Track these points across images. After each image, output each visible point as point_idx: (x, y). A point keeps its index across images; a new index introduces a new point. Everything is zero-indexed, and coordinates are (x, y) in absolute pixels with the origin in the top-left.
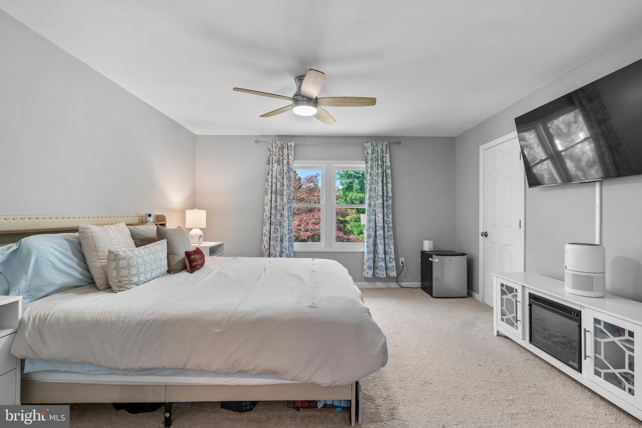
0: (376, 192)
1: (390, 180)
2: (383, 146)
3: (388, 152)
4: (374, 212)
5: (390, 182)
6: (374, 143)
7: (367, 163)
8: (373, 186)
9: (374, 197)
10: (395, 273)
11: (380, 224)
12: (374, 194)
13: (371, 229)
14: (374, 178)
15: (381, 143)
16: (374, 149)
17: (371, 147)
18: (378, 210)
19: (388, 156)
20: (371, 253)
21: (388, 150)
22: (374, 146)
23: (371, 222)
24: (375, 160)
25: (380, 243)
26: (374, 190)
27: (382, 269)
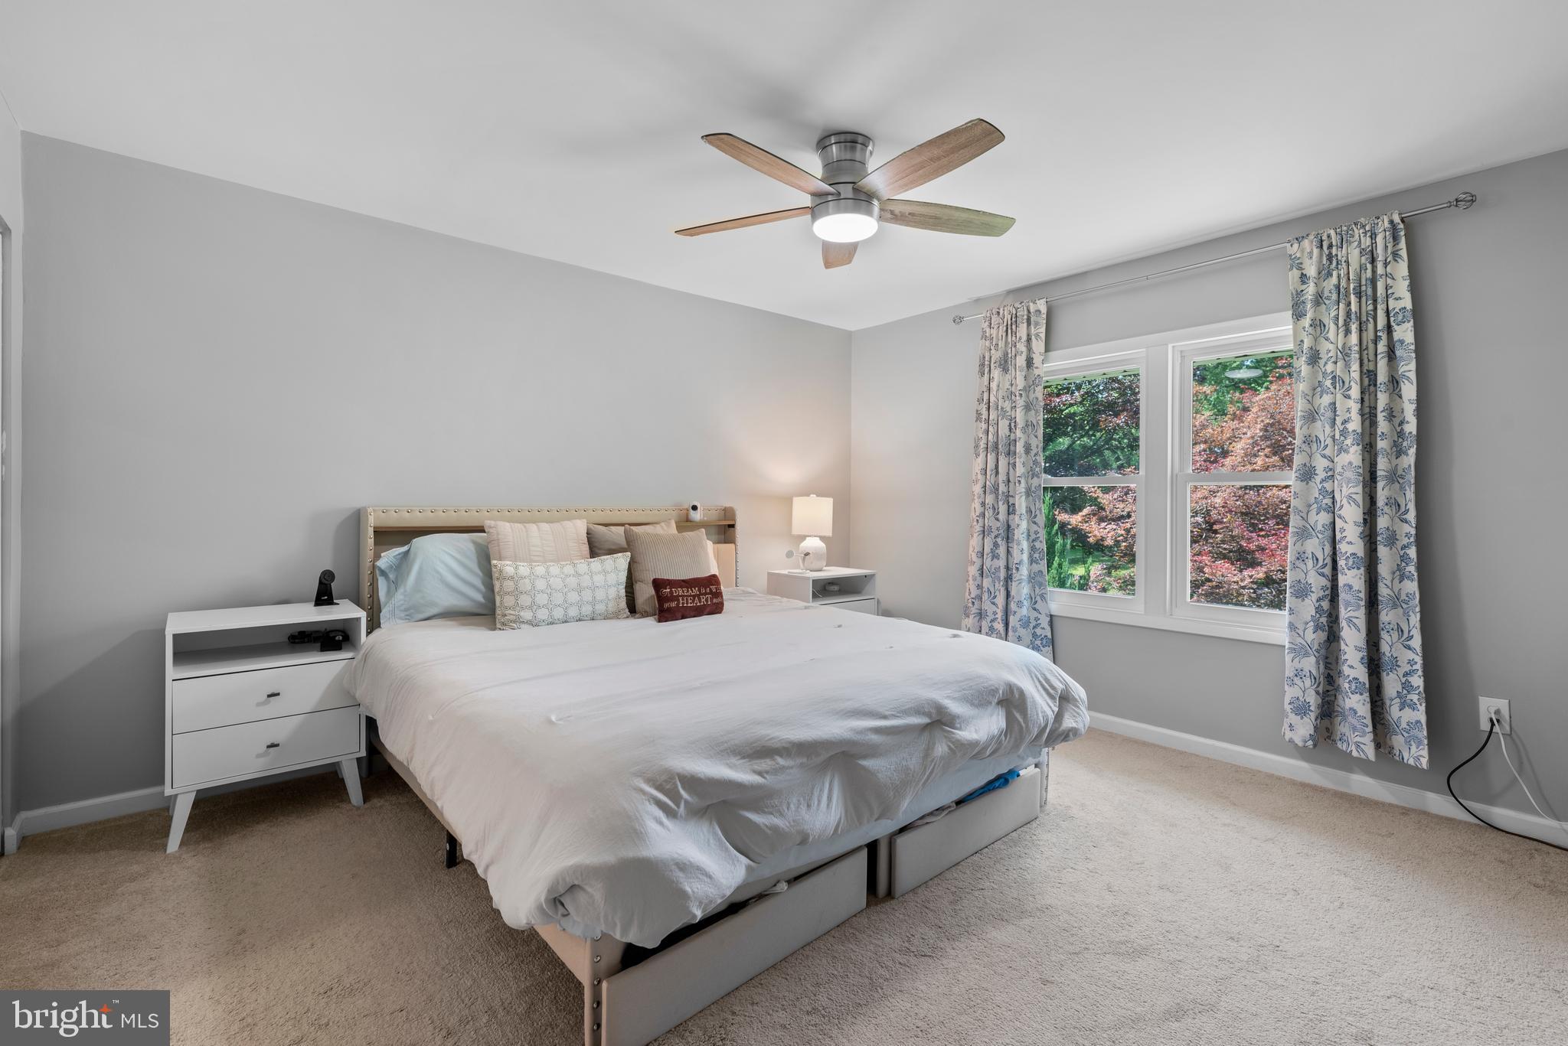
0: (1339, 421)
1: (1413, 366)
2: (1373, 236)
3: (1404, 253)
4: (1328, 501)
5: (1413, 376)
6: (1332, 232)
7: (1298, 315)
8: (1326, 400)
9: (1329, 441)
10: (1425, 752)
11: (1352, 543)
12: (1328, 429)
13: (1310, 563)
14: (1330, 368)
15: (1363, 227)
16: (1330, 257)
17: (1316, 251)
18: (1344, 489)
19: (1402, 269)
20: (1306, 655)
21: (1403, 244)
22: (1330, 246)
23: (1309, 536)
24: (1334, 297)
25: (1349, 620)
26: (1329, 414)
27: (1354, 721)
